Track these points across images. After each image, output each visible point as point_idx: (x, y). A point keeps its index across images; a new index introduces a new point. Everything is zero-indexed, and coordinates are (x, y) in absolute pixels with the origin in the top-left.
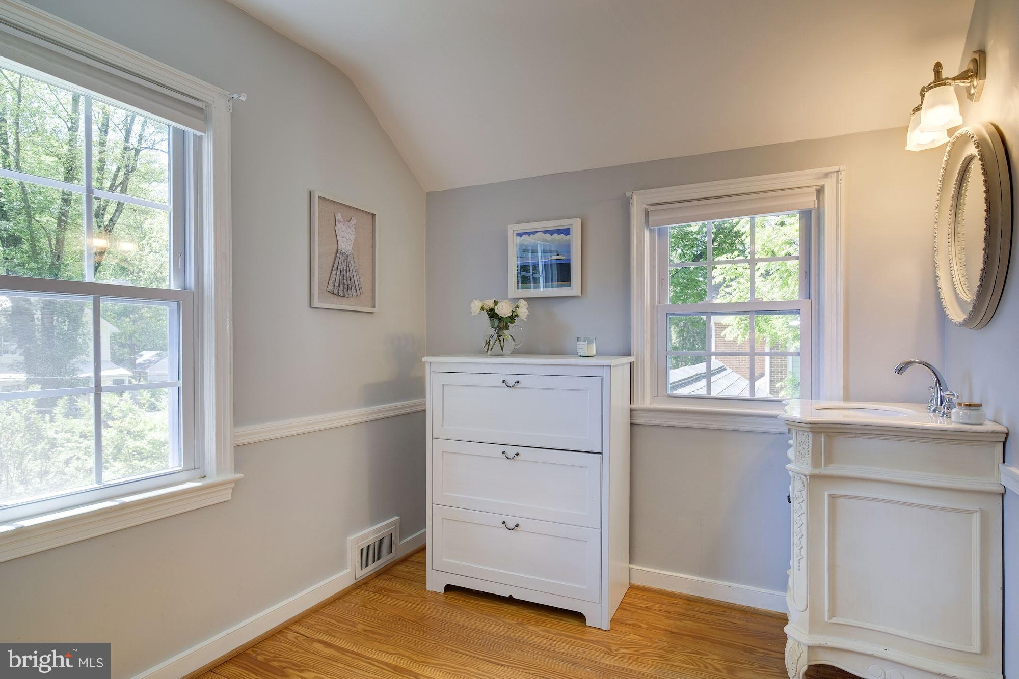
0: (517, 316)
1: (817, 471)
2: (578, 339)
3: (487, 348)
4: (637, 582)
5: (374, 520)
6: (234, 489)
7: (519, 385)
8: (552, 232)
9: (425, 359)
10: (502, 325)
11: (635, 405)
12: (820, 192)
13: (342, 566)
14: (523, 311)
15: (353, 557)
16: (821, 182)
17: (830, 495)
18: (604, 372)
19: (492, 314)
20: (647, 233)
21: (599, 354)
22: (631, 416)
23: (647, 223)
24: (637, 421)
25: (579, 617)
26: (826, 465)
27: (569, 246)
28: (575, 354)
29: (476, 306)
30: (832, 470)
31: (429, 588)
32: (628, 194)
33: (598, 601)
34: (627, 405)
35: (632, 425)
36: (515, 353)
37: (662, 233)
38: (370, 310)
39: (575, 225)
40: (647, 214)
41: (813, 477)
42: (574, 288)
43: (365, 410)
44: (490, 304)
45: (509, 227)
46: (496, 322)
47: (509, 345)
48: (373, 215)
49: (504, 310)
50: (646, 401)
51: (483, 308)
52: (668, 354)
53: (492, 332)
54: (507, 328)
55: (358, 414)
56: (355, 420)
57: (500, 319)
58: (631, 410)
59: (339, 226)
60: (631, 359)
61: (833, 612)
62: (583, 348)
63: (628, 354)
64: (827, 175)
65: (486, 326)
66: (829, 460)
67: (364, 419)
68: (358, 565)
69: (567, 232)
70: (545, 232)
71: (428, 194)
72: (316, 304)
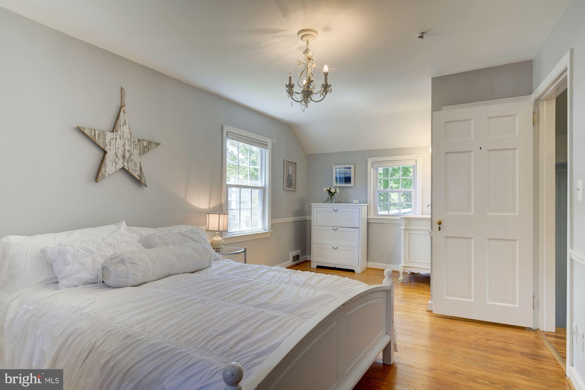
0: (336, 192)
1: (406, 228)
2: (353, 199)
3: (328, 201)
4: (369, 267)
5: (295, 250)
6: (271, 234)
7: (338, 211)
8: (346, 168)
9: (312, 204)
10: (332, 195)
11: (369, 217)
12: (416, 161)
13: (288, 260)
14: (338, 191)
15: (291, 259)
16: (416, 159)
17: (408, 233)
18: (360, 207)
19: (329, 191)
20: (372, 169)
21: (358, 203)
22: (367, 220)
23: (372, 167)
24: (369, 222)
25: (353, 271)
26: (408, 227)
27: (351, 172)
28: (353, 203)
29: (325, 189)
30: (409, 228)
31: (311, 267)
32: (367, 159)
33: (358, 266)
34: (366, 217)
35: (368, 223)
36: (335, 203)
37: (377, 170)
38: (295, 190)
39: (352, 166)
40: (372, 164)
41: (405, 229)
42: (352, 184)
43: (294, 218)
44: (328, 189)
45: (333, 166)
46: (331, 194)
47: (334, 200)
48: (296, 163)
49: (333, 190)
50: (372, 216)
51: (327, 190)
52: (378, 203)
53: (329, 196)
54: (333, 195)
55: (292, 219)
56: (292, 221)
57: (332, 193)
58: (368, 219)
59: (289, 167)
60: (368, 204)
61: (409, 259)
62: (354, 201)
63: (367, 203)
64: (418, 157)
65: (327, 195)
66: (409, 226)
67: (293, 221)
68: (292, 261)
69: (350, 168)
70: (344, 168)
71: (308, 155)
72: (285, 189)
